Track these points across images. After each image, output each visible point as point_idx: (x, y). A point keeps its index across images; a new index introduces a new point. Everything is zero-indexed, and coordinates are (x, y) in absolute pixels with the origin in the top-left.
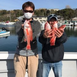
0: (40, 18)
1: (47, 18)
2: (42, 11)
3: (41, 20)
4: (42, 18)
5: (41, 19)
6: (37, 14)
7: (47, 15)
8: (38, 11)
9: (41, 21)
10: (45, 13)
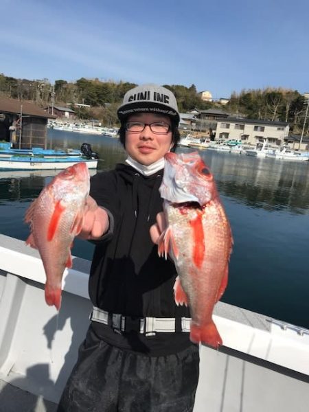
0: (256, 128)
1: (287, 128)
2: (272, 97)
3: (259, 134)
4: (267, 128)
5: (262, 130)
6: (250, 108)
7: (291, 115)
8: (259, 97)
9: (261, 139)
10: (285, 108)
